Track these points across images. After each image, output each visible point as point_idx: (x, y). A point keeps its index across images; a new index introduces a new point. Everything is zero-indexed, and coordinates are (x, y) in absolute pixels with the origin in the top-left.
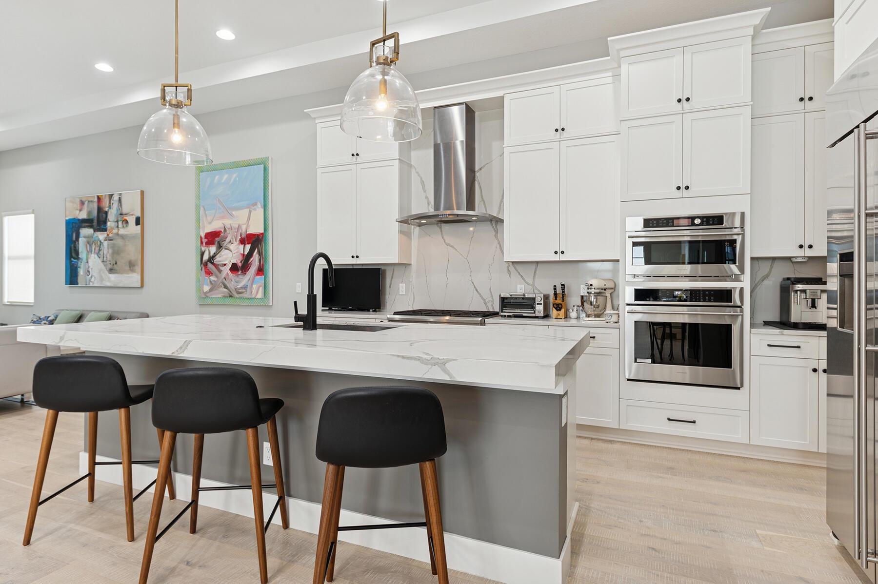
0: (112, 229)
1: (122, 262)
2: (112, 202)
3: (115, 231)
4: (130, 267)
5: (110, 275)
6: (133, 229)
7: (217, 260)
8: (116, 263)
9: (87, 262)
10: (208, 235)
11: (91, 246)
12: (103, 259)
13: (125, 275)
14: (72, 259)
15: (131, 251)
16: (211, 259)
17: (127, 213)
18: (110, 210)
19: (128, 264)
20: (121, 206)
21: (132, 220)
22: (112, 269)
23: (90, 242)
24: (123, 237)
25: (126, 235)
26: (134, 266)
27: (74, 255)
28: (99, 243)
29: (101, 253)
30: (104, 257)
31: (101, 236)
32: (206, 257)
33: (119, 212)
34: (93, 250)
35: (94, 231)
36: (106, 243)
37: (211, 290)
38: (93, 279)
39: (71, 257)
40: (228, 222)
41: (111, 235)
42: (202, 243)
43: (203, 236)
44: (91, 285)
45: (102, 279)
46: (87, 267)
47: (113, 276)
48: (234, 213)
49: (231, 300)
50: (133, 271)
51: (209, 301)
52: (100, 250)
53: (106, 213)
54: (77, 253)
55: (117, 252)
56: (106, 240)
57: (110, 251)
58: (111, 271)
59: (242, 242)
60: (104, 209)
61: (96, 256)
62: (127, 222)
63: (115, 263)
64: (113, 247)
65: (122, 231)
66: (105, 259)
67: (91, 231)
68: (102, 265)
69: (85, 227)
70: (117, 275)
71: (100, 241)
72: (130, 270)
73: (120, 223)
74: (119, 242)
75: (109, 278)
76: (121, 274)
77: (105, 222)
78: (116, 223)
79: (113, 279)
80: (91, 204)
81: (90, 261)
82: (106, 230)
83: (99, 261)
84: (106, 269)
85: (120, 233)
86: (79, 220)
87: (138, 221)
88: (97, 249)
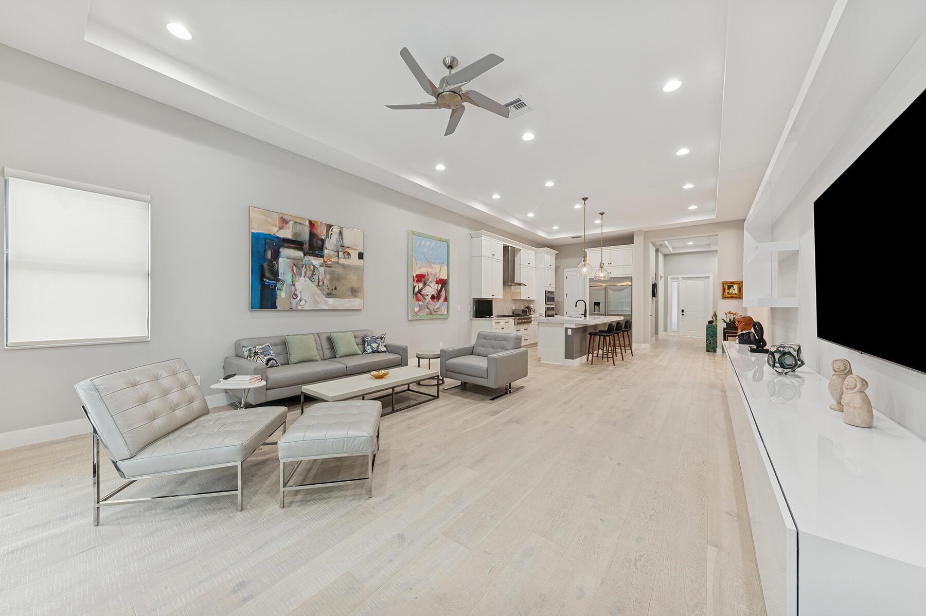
0: (330, 257)
1: (341, 288)
2: (330, 232)
3: (333, 260)
4: (352, 293)
5: (328, 299)
6: (354, 260)
7: (423, 292)
8: (336, 289)
9: (293, 285)
10: (418, 276)
11: (299, 268)
12: (319, 284)
13: (347, 299)
14: (265, 279)
15: (352, 280)
16: (420, 291)
17: (349, 246)
18: (327, 239)
19: (350, 290)
20: (342, 238)
21: (354, 255)
22: (330, 294)
23: (297, 265)
24: (343, 266)
25: (348, 265)
26: (356, 292)
27: (267, 274)
28: (312, 268)
29: (316, 277)
30: (319, 282)
31: (316, 261)
32: (416, 290)
33: (340, 244)
34: (303, 273)
35: (305, 255)
36: (322, 269)
37: (419, 310)
38: (303, 303)
39: (263, 276)
40: (430, 270)
41: (328, 262)
42: (414, 280)
43: (415, 276)
44: (299, 308)
45: (316, 302)
46: (293, 290)
47: (331, 301)
48: (433, 265)
49: (431, 317)
50: (355, 296)
51: (418, 318)
52: (313, 275)
53: (323, 241)
54: (275, 274)
55: (336, 279)
56: (323, 266)
57: (328, 277)
58: (329, 295)
59: (437, 283)
60: (320, 236)
61: (307, 280)
62: (349, 254)
63: (334, 288)
64: (332, 274)
65: (342, 261)
66: (321, 283)
67: (300, 254)
68: (317, 289)
69: (289, 247)
70: (337, 299)
71: (314, 266)
72: (352, 295)
73: (341, 254)
74: (340, 270)
75: (326, 302)
76: (342, 298)
77: (321, 248)
78: (336, 253)
79: (332, 302)
80: (299, 228)
81: (297, 284)
82: (322, 257)
83: (313, 286)
84: (323, 293)
85: (340, 262)
86: (278, 238)
87: (361, 256)
88: (309, 273)
